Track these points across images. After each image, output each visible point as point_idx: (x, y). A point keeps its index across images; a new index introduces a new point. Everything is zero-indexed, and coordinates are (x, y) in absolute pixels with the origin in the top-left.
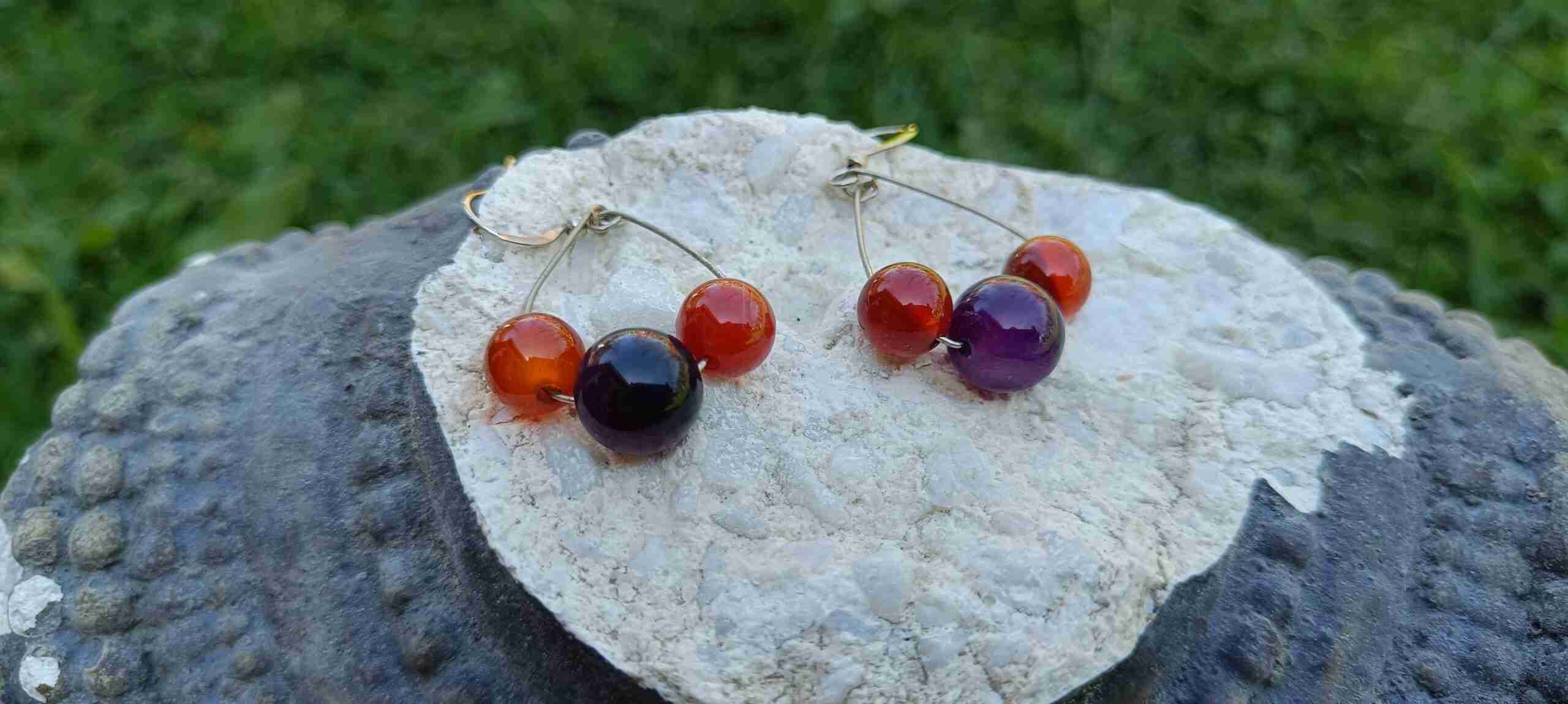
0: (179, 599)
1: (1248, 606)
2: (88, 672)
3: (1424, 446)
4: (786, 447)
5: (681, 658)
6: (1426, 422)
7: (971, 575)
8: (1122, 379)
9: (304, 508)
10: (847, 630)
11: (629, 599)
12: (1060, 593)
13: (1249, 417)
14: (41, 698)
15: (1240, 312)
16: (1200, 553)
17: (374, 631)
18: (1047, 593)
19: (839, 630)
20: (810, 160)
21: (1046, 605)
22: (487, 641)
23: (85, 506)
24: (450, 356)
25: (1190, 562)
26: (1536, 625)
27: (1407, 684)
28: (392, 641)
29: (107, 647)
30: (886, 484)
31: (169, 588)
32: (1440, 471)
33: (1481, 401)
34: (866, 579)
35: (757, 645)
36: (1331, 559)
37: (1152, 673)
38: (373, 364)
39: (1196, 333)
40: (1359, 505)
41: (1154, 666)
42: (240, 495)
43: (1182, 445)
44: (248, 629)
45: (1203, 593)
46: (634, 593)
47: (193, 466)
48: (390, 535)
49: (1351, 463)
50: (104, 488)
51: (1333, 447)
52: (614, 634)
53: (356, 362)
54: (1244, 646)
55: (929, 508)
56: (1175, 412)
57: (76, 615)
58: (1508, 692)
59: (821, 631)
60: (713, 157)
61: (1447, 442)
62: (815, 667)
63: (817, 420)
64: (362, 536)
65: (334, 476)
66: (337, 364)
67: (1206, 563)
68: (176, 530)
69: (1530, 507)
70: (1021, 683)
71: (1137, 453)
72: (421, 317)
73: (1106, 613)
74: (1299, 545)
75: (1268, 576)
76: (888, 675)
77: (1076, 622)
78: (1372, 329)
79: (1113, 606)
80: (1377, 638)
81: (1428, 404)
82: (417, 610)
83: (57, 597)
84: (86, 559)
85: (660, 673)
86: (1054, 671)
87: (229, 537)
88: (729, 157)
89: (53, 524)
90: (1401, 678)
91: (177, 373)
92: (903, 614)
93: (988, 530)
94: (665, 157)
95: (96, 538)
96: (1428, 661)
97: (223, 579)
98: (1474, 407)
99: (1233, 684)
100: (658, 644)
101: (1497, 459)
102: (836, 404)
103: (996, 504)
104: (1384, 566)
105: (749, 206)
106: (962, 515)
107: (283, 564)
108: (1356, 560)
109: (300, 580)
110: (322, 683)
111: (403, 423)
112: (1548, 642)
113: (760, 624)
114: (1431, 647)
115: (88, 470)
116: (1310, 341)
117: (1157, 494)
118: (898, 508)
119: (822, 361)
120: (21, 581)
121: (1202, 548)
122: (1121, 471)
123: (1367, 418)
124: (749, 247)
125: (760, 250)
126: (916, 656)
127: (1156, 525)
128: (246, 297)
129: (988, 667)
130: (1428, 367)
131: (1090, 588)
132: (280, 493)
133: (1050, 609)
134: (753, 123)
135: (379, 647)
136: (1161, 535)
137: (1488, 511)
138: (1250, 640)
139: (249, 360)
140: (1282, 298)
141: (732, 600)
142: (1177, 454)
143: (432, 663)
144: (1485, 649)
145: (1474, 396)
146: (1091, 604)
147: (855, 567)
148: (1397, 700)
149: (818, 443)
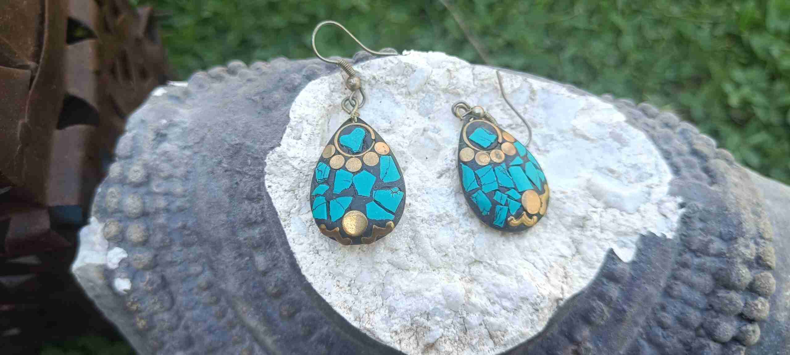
0: (175, 260)
1: (596, 298)
2: (142, 285)
3: (684, 231)
4: (419, 229)
5: (375, 323)
6: (687, 220)
7: (487, 292)
8: (563, 192)
9: (223, 233)
10: (438, 316)
11: (356, 293)
12: (521, 304)
13: (612, 218)
14: (125, 293)
15: (619, 162)
16: (579, 283)
17: (254, 279)
18: (516, 303)
19: (435, 315)
20: (437, 77)
21: (514, 308)
23: (131, 220)
24: (281, 185)
25: (574, 287)
26: (711, 306)
27: (653, 323)
28: (261, 283)
29: (148, 276)
30: (458, 247)
31: (170, 255)
32: (687, 243)
33: (714, 212)
34: (446, 295)
35: (404, 319)
38: (247, 177)
39: (598, 169)
40: (649, 258)
42: (195, 220)
43: (582, 227)
44: (202, 272)
46: (358, 291)
47: (173, 207)
48: (259, 247)
49: (650, 240)
50: (138, 214)
51: (644, 233)
52: (350, 309)
54: (590, 314)
55: (473, 260)
56: (582, 213)
57: (135, 264)
58: (691, 330)
59: (428, 315)
60: (392, 78)
61: (694, 229)
62: (425, 328)
63: (432, 216)
65: (233, 219)
66: (231, 170)
67: (580, 287)
68: (170, 233)
69: (721, 259)
70: (501, 339)
71: (564, 229)
72: (269, 170)
73: (537, 313)
75: (605, 287)
76: (452, 332)
77: (525, 317)
78: (676, 170)
79: (540, 311)
80: (645, 309)
81: (690, 213)
82: (271, 276)
83: (125, 256)
84: (135, 242)
85: (368, 329)
86: (514, 336)
87: (191, 237)
88: (399, 78)
89: (119, 227)
90: (652, 321)
91: (161, 163)
92: (460, 309)
93: (496, 271)
94: (371, 80)
95: (138, 236)
96: (664, 317)
97: (190, 253)
98: (710, 214)
100: (367, 314)
101: (713, 238)
102: (440, 210)
103: (501, 259)
104: (654, 283)
105: (408, 100)
106: (486, 265)
107: (216, 252)
108: (643, 281)
109: (223, 259)
110: (233, 295)
111: (263, 203)
112: (713, 314)
113: (405, 310)
114: (665, 311)
115: (130, 207)
116: (647, 178)
117: (567, 252)
118: (462, 259)
119: (436, 186)
120: (109, 248)
121: (580, 280)
122: (555, 239)
123: (662, 217)
124: (407, 122)
125: (412, 122)
126: (463, 324)
127: (564, 268)
128: (184, 126)
129: (490, 331)
130: (695, 194)
131: (532, 304)
132: (212, 225)
133: (516, 310)
134: (411, 62)
135: (256, 285)
136: (565, 273)
137: (703, 260)
138: (594, 312)
139: (191, 161)
140: (639, 156)
141: (395, 300)
142: (579, 232)
143: (278, 295)
144: (687, 315)
145: (711, 209)
146: (532, 310)
147: (443, 289)
148: (648, 328)
149: (432, 227)
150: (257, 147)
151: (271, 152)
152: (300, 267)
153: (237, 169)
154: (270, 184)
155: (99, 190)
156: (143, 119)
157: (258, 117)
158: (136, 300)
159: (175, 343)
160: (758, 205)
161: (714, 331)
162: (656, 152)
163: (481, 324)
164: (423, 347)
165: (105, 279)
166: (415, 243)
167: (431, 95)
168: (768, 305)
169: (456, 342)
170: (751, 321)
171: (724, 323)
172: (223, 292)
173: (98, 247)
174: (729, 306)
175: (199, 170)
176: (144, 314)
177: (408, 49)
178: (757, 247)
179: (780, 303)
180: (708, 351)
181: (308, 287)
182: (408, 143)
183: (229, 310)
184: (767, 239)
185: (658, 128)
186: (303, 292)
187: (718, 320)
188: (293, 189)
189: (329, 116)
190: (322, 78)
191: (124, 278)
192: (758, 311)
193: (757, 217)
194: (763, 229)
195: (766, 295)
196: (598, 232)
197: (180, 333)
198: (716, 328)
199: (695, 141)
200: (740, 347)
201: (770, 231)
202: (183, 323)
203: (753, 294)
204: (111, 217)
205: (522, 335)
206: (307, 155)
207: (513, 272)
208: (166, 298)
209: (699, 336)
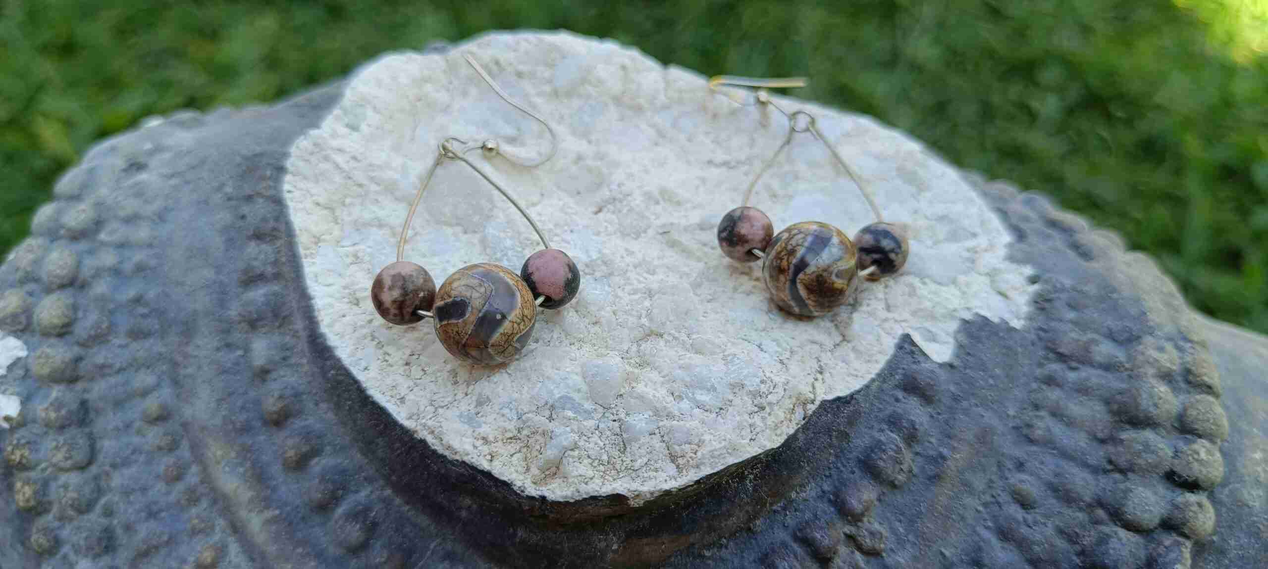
0: (110, 361)
1: (885, 427)
2: (41, 409)
3: (1041, 321)
5: (447, 420)
6: (1047, 305)
7: (669, 381)
9: (202, 302)
10: (570, 409)
11: (419, 377)
12: (731, 397)
13: (906, 289)
14: (6, 425)
16: (848, 382)
17: (246, 393)
18: (720, 396)
19: (564, 409)
20: (603, 75)
21: (719, 404)
22: (324, 406)
23: (49, 290)
24: (312, 195)
25: (838, 387)
26: (1110, 462)
27: (1004, 497)
28: (257, 402)
29: (56, 392)
30: (620, 313)
31: (104, 353)
32: (1051, 342)
33: (1092, 294)
34: (590, 374)
35: (503, 415)
36: (956, 399)
37: (800, 467)
38: (261, 200)
40: (982, 360)
41: (803, 462)
42: (160, 290)
43: (853, 305)
44: (157, 386)
45: (847, 410)
46: (422, 373)
47: (128, 267)
48: (261, 323)
49: (981, 329)
50: (63, 277)
51: (968, 316)
52: (402, 400)
53: (249, 198)
54: (875, 453)
55: (647, 332)
57: (35, 368)
58: (1081, 509)
59: (552, 409)
60: (528, 67)
61: (1060, 320)
62: (544, 434)
64: (243, 324)
65: (226, 280)
66: (236, 197)
67: (850, 388)
68: (111, 312)
69: (1117, 374)
70: (691, 457)
72: (293, 166)
73: (762, 414)
74: (929, 384)
75: (903, 406)
76: (596, 444)
77: (738, 418)
78: (1018, 233)
79: (768, 409)
80: (983, 460)
81: (1049, 291)
82: (275, 380)
83: (23, 353)
84: (45, 327)
85: (429, 428)
86: (716, 450)
87: (149, 320)
88: (540, 68)
89: (24, 302)
90: (1000, 492)
91: (123, 200)
92: (613, 402)
93: (688, 350)
94: (492, 64)
95: (54, 313)
96: (1021, 481)
97: (140, 349)
98: (1086, 297)
99: (865, 482)
101: (1096, 336)
103: (698, 333)
104: (994, 407)
106: (671, 338)
107: (185, 341)
108: (973, 401)
109: (196, 353)
110: (203, 428)
111: (279, 243)
112: (1117, 476)
113: (509, 401)
114: (1024, 471)
115: (53, 264)
116: (966, 238)
118: (626, 331)
119: (588, 223)
121: (849, 379)
123: (999, 298)
126: (619, 433)
127: (818, 360)
128: (179, 149)
129: (670, 445)
130: (1055, 264)
131: (752, 395)
132: (187, 289)
133: (722, 408)
135: (247, 405)
136: (820, 367)
137: (1084, 374)
138: (883, 451)
139: (174, 194)
140: (950, 205)
143: (282, 418)
144: (1067, 476)
145: (1087, 288)
146: (751, 408)
147: (583, 366)
148: (996, 508)
151: (301, 138)
152: (320, 318)
154: (292, 189)
156: (117, 147)
158: (23, 441)
159: (80, 539)
161: (1124, 505)
163: (653, 433)
164: (537, 472)
167: (593, 102)
168: (1219, 456)
169: (603, 464)
170: (1193, 486)
171: (1140, 489)
172: (185, 426)
174: (1143, 454)
176: (32, 474)
178: (1181, 355)
180: (1118, 546)
184: (1197, 343)
187: (1128, 484)
188: (333, 205)
189: (415, 117)
191: (12, 394)
192: (1200, 461)
194: (1187, 327)
195: (1211, 434)
197: (94, 519)
198: (1125, 498)
200: (1181, 539)
202: (103, 501)
203: (1188, 436)
204: (16, 287)
205: (734, 449)
206: (365, 153)
207: (719, 350)
208: (81, 441)
209: (1097, 522)
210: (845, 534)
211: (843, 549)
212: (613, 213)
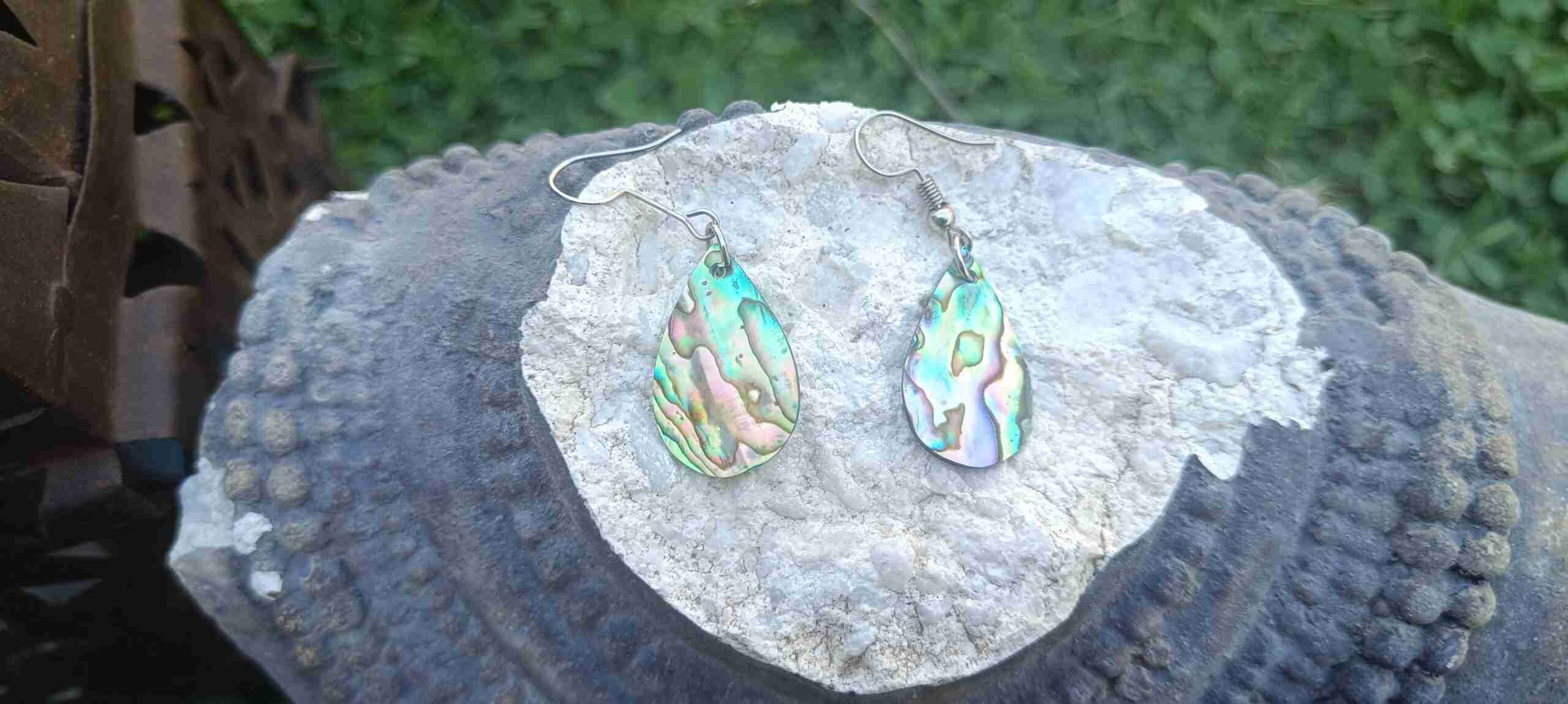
0: (362, 529)
1: (1170, 552)
2: (303, 581)
3: (1333, 413)
4: (820, 440)
5: (747, 624)
6: (1339, 392)
7: (957, 552)
8: (1093, 354)
9: (448, 471)
10: (865, 602)
11: (707, 570)
12: (1023, 572)
13: (1192, 396)
14: (273, 599)
15: (1200, 289)
16: (1135, 524)
18: (1013, 570)
19: (859, 602)
20: (837, 151)
21: (1011, 579)
23: (275, 458)
24: (554, 373)
25: (1125, 533)
26: (1396, 554)
27: (1285, 595)
28: (528, 564)
29: (313, 563)
30: (897, 470)
31: (352, 520)
32: (1342, 436)
33: (1390, 373)
34: (880, 562)
36: (1240, 511)
38: (489, 362)
39: (1160, 305)
40: (1269, 470)
42: (394, 452)
43: (1136, 418)
44: (417, 548)
45: (1134, 553)
46: (710, 566)
47: (353, 429)
48: (520, 496)
49: (1269, 436)
50: (285, 447)
51: (1256, 421)
52: (698, 600)
54: (1161, 583)
55: (929, 494)
56: (1133, 390)
57: (287, 543)
58: (1362, 604)
59: (847, 602)
60: (754, 157)
61: (1354, 410)
62: (842, 627)
63: (844, 414)
64: (499, 493)
65: (468, 445)
66: (457, 352)
67: (1137, 531)
68: (349, 480)
69: (1410, 463)
70: (989, 640)
71: (1100, 425)
72: (526, 346)
73: (1055, 587)
74: (1215, 505)
75: (1188, 530)
76: (895, 632)
78: (1312, 298)
80: (1268, 569)
81: (1343, 377)
82: (546, 548)
83: (267, 528)
84: (285, 501)
85: (733, 635)
86: (1013, 632)
87: (391, 483)
88: (768, 155)
89: (253, 474)
90: (1283, 592)
91: (325, 347)
92: (907, 587)
93: (973, 511)
94: (713, 162)
95: (290, 488)
96: (1305, 581)
97: (391, 514)
98: (1383, 378)
99: (1151, 609)
100: (730, 608)
101: (1392, 423)
102: (860, 401)
103: (981, 487)
104: (1282, 517)
105: (786, 197)
106: (954, 500)
107: (438, 509)
108: (1260, 514)
109: (454, 522)
110: (478, 592)
111: (521, 410)
112: (1402, 570)
113: (803, 596)
114: (1309, 571)
115: (272, 434)
116: (1257, 318)
117: (1108, 467)
118: (906, 491)
119: (849, 357)
120: (238, 515)
121: (1138, 519)
122: (1083, 443)
123: (1290, 389)
124: (788, 239)
125: (798, 240)
126: (915, 615)
127: (1104, 498)
128: (365, 274)
129: (967, 625)
130: (1352, 340)
131: (1045, 570)
132: (428, 459)
133: (1014, 582)
134: (788, 125)
135: (519, 568)
136: (1107, 507)
137: (1375, 468)
138: (1168, 579)
139: (381, 340)
140: (1238, 275)
141: (782, 577)
142: (1130, 429)
143: (561, 585)
144: (1352, 575)
145: (1385, 367)
146: (1044, 582)
147: (873, 549)
148: (1278, 606)
149: (845, 435)
150: (504, 304)
151: (530, 311)
153: (470, 349)
154: (532, 372)
155: (212, 406)
156: (289, 265)
157: (504, 248)
158: (292, 611)
160: (1477, 354)
161: (1406, 604)
162: (1271, 266)
163: (949, 615)
164: (841, 664)
165: (233, 576)
166: (814, 467)
167: (830, 183)
168: (1507, 547)
169: (904, 650)
170: (1477, 580)
171: (1425, 587)
172: (456, 584)
173: (215, 515)
174: (1431, 553)
175: (397, 354)
176: (309, 637)
177: (782, 101)
178: (1478, 436)
179: (1530, 543)
180: (1398, 640)
181: (617, 564)
182: (793, 280)
183: (472, 621)
184: (1498, 420)
185: (1276, 221)
186: (609, 576)
187: (1411, 581)
188: (578, 378)
189: (638, 236)
190: (618, 165)
191: (269, 570)
192: (1488, 558)
193: (1476, 378)
194: (1489, 401)
195: (1501, 527)
196: (1166, 426)
197: (382, 669)
198: (1409, 597)
199: (1350, 241)
200: (1459, 630)
201: (1504, 405)
202: (386, 649)
203: (1477, 527)
204: (238, 456)
205: (1030, 629)
206: (599, 312)
207: (1006, 511)
208: (351, 603)
209: (1378, 615)
210: (1132, 655)
211: (1130, 669)
212: (874, 339)
